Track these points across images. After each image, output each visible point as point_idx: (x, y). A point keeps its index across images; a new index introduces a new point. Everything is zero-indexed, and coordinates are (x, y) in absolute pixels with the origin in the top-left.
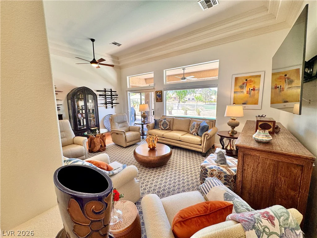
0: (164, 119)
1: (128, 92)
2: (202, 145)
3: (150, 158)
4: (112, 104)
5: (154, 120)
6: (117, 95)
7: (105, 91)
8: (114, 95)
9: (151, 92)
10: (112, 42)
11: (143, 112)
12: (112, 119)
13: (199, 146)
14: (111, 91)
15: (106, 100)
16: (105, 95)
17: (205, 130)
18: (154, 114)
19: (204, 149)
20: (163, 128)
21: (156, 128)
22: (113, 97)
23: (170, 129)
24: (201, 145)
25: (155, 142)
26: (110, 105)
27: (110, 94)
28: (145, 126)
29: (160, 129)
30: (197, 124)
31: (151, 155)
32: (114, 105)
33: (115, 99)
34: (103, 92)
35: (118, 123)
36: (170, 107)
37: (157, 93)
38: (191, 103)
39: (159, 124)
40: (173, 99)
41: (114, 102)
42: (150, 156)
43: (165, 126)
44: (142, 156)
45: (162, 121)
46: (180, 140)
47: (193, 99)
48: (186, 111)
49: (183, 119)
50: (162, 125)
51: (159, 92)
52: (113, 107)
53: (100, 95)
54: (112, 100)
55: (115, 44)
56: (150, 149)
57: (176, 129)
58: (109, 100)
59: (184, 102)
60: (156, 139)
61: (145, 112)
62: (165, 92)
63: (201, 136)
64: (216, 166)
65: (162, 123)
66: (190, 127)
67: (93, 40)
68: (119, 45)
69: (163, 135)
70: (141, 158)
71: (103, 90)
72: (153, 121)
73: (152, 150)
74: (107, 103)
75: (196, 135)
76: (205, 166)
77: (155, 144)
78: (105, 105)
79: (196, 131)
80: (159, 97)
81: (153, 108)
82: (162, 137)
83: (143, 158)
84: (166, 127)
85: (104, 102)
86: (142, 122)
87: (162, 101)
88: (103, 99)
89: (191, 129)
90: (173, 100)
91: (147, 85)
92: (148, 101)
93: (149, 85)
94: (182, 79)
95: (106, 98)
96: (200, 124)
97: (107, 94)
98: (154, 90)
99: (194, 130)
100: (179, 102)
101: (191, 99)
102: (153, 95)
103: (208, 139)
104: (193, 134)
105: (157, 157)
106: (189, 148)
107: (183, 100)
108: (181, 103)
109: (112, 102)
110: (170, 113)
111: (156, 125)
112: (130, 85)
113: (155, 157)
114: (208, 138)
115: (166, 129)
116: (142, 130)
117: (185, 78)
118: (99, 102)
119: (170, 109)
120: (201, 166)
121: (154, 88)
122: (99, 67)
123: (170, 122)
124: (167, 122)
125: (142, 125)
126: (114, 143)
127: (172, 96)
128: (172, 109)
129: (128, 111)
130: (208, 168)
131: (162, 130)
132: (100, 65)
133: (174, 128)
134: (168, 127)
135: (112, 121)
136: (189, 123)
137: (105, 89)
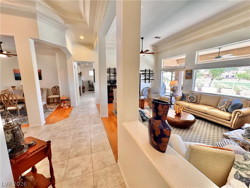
0: (191, 94)
1: (162, 71)
2: (231, 121)
3: (176, 120)
4: (149, 79)
5: (182, 93)
6: (153, 74)
7: (146, 71)
8: (151, 74)
9: (182, 71)
10: (155, 37)
11: (173, 87)
12: (149, 90)
13: (227, 121)
14: (150, 71)
15: (146, 77)
16: (145, 74)
17: (238, 107)
18: (182, 89)
19: (233, 125)
20: (190, 101)
21: (183, 101)
22: (150, 75)
23: (196, 103)
24: (229, 121)
25: (181, 110)
26: (148, 80)
27: (148, 73)
28: (173, 98)
29: (186, 102)
30: (228, 102)
31: (177, 118)
32: (150, 80)
33: (152, 76)
34: (144, 72)
35: (153, 93)
36: (200, 84)
37: (187, 72)
38: (229, 81)
39: (186, 98)
40: (205, 76)
41: (151, 78)
42: (175, 118)
43: (192, 99)
44: (170, 117)
45: (189, 95)
46: (206, 113)
47: (233, 76)
48: (220, 89)
49: (212, 95)
50: (189, 98)
51: (189, 71)
52: (150, 82)
53: (142, 74)
54: (149, 77)
55: (156, 38)
56: (176, 114)
57: (203, 104)
58: (147, 77)
59: (219, 80)
60: (183, 107)
61: (174, 87)
62: (195, 71)
63: (231, 113)
64: (242, 139)
65: (189, 97)
66: (220, 103)
67: (142, 38)
68: (159, 38)
69: (189, 106)
70: (168, 119)
71: (145, 70)
72: (181, 95)
73: (178, 115)
74: (146, 79)
75: (225, 111)
76: (228, 136)
77: (180, 111)
78: (144, 81)
79: (225, 107)
80: (189, 75)
81: (182, 83)
82: (188, 108)
83: (171, 119)
84: (193, 101)
85: (144, 78)
86: (171, 94)
87: (191, 79)
88: (144, 76)
89: (220, 105)
90: (206, 78)
91: (178, 65)
92: (177, 78)
93: (180, 65)
94: (216, 58)
95: (146, 76)
96: (232, 101)
97: (146, 73)
98: (184, 69)
99: (222, 106)
100: (212, 80)
101: (230, 76)
102: (183, 74)
103: (239, 117)
104: (222, 109)
105: (182, 120)
106: (215, 121)
107: (218, 77)
108: (215, 80)
109: (150, 79)
110: (200, 89)
111: (183, 98)
112: (164, 65)
113: (180, 120)
114: (239, 115)
115: (193, 102)
116: (171, 100)
117: (220, 57)
118: (141, 78)
119: (199, 85)
120: (224, 135)
121: (185, 67)
122: (144, 55)
123: (197, 97)
124: (194, 96)
125: (171, 96)
126: (149, 107)
127: (204, 74)
128: (202, 86)
129: (161, 86)
130: (231, 138)
131: (189, 102)
132: (145, 54)
133: (201, 102)
134: (194, 101)
135: (150, 92)
136: (219, 99)
137: (146, 69)
